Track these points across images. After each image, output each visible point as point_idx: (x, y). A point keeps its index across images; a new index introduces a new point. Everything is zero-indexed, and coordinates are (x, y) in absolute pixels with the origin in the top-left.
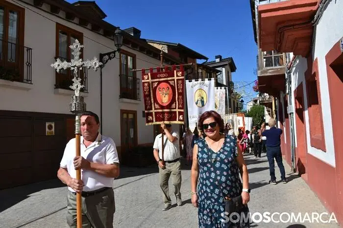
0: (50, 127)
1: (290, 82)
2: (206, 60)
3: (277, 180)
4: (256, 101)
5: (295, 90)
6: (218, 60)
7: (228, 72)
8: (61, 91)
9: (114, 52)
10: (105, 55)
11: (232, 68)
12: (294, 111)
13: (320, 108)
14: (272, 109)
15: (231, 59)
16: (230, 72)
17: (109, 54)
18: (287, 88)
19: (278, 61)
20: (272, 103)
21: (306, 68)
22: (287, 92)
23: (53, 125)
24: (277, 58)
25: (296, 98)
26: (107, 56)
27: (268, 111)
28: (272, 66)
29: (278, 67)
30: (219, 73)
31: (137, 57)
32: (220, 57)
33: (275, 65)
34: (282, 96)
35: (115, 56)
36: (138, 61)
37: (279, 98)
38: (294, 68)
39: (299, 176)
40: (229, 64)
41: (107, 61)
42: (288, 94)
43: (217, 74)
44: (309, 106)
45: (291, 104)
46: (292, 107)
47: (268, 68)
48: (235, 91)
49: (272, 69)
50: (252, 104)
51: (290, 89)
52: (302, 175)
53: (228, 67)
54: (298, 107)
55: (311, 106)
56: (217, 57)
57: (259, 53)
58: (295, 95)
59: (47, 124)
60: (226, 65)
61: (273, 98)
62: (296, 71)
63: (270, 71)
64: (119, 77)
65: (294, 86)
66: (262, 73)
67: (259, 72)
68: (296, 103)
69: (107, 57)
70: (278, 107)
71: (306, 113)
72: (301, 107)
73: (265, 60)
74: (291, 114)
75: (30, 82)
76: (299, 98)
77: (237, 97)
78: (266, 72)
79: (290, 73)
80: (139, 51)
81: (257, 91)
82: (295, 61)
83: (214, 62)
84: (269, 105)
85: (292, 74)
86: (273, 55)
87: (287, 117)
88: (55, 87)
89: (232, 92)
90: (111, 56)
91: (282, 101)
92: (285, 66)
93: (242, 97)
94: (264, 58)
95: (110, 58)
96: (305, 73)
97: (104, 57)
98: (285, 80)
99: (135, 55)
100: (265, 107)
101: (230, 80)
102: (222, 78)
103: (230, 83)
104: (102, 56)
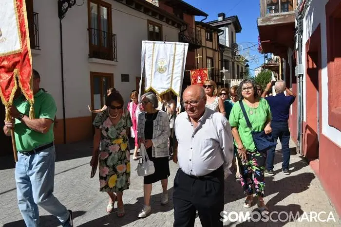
1: (302, 32)
2: (205, 17)
6: (220, 19)
7: (232, 33)
10: (64, 1)
11: (238, 28)
12: (304, 72)
14: (279, 73)
15: (236, 17)
16: (234, 31)
17: (68, 1)
18: (297, 41)
20: (279, 66)
22: (297, 47)
25: (308, 53)
26: (66, 3)
27: (275, 77)
29: (286, 13)
30: (222, 33)
32: (224, 15)
35: (75, 2)
40: (233, 22)
41: (67, 10)
42: (298, 49)
43: (219, 34)
45: (300, 62)
46: (302, 68)
48: (238, 53)
49: (277, 16)
50: (260, 70)
51: (301, 41)
53: (232, 26)
54: (311, 67)
56: (219, 15)
58: (307, 49)
60: (230, 24)
61: (279, 59)
63: (274, 18)
65: (305, 38)
66: (264, 21)
67: (260, 20)
68: (308, 61)
69: (66, 5)
70: (285, 71)
72: (315, 66)
74: (299, 76)
76: (314, 53)
77: (241, 60)
78: (269, 19)
79: (301, 18)
83: (217, 21)
84: (276, 70)
85: (304, 19)
87: (295, 81)
91: (290, 62)
92: (295, 10)
95: (70, 6)
97: (64, 5)
99: (111, 5)
100: (273, 73)
101: (235, 42)
102: (225, 39)
103: (234, 45)
104: (61, 4)
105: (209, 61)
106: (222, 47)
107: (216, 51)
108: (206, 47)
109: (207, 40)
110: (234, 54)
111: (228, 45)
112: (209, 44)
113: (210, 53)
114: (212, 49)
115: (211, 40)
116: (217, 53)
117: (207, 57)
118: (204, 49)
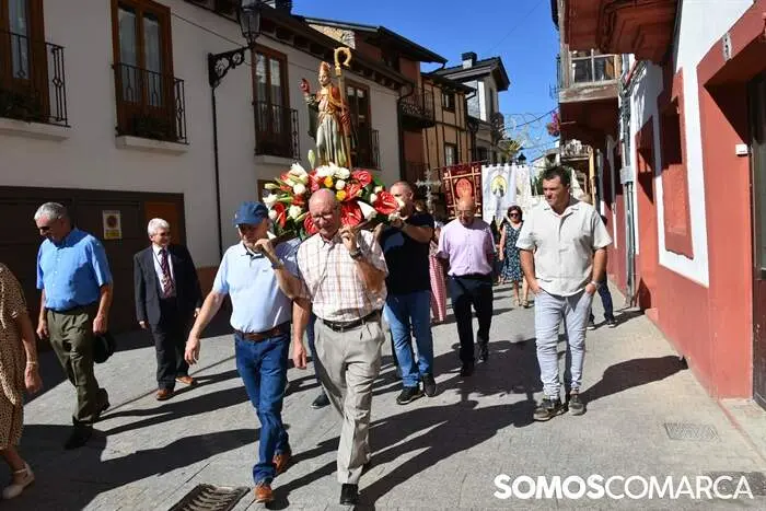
0: (112, 222)
1: (628, 116)
2: (441, 65)
3: (596, 322)
4: (551, 157)
5: (638, 133)
6: (468, 64)
7: (491, 91)
8: (131, 140)
9: (241, 51)
10: (220, 56)
11: (501, 81)
12: (634, 178)
13: (685, 171)
14: (588, 174)
15: (499, 61)
16: (495, 90)
17: (229, 55)
18: (622, 130)
19: (603, 70)
20: (588, 161)
21: (660, 87)
22: (621, 137)
23: (118, 216)
24: (601, 63)
25: (639, 151)
26: (224, 59)
27: (579, 179)
28: (590, 79)
29: (603, 82)
30: (472, 94)
31: (290, 59)
32: (473, 56)
33: (598, 78)
34: (610, 146)
35: (243, 60)
36: (292, 71)
37: (604, 151)
38: (637, 86)
39: (642, 312)
40: (493, 71)
41: (225, 72)
42: (623, 141)
43: (467, 96)
44: (665, 166)
45: (628, 163)
46: (630, 171)
47: (582, 85)
48: (507, 135)
49: (590, 87)
50: (543, 164)
51: (628, 130)
52: (646, 311)
53: (490, 79)
54: (643, 170)
55: (667, 168)
56: (465, 57)
57: (562, 52)
58: (637, 144)
59: (105, 216)
60: (487, 74)
61: (590, 149)
62: (639, 93)
63: (586, 91)
64: (252, 107)
65: (635, 125)
66: (568, 95)
67: (562, 94)
68: (638, 162)
69: (225, 62)
70: (601, 170)
71: (658, 182)
72: (649, 170)
73: (574, 65)
74: (627, 184)
75: (63, 123)
76: (645, 151)
77: (511, 147)
78: (576, 93)
79: (627, 95)
80: (294, 47)
81: (555, 135)
82: (639, 72)
83: (459, 69)
84: (582, 167)
85: (632, 98)
86: (592, 57)
87: (619, 190)
88: (116, 132)
89: (501, 138)
90: (234, 59)
91: (610, 157)
92: (618, 79)
93: (522, 149)
94: (574, 62)
95: (233, 65)
96: (659, 98)
97: (219, 62)
98: (618, 111)
99: (285, 56)
100: (573, 171)
101: (496, 111)
102: (479, 107)
103: (495, 118)
104: (212, 60)
105: (450, 151)
106: (473, 123)
107: (461, 130)
108: (443, 124)
109: (444, 108)
110: (497, 136)
111: (483, 117)
112: (449, 118)
113: (451, 136)
114: (455, 127)
115: (452, 109)
116: (463, 135)
117: (446, 144)
118: (440, 128)
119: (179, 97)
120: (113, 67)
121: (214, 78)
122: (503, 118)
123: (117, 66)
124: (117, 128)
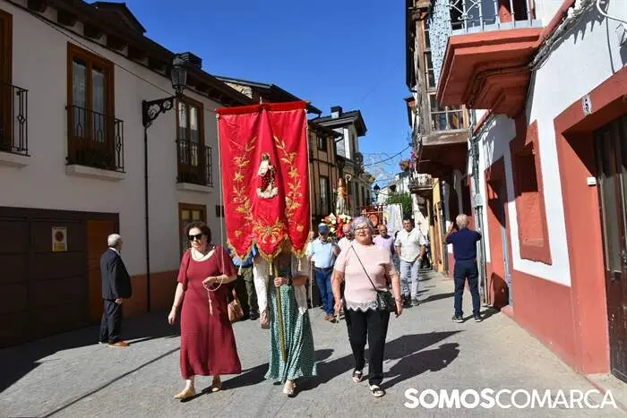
0: (59, 237)
1: (477, 157)
2: (317, 115)
4: (393, 188)
5: (488, 169)
6: (335, 115)
7: (353, 138)
8: (78, 168)
9: (171, 99)
10: (153, 103)
11: (360, 129)
12: (484, 204)
13: (542, 196)
14: (432, 200)
15: (359, 113)
16: (356, 135)
17: (160, 102)
18: (470, 167)
20: (432, 190)
22: (470, 172)
23: (64, 232)
26: (156, 105)
28: (445, 128)
30: (340, 138)
31: (205, 107)
32: (340, 109)
34: (456, 179)
35: (172, 106)
36: (207, 115)
37: (450, 183)
38: (486, 134)
40: (354, 122)
41: (157, 115)
42: (472, 175)
43: (336, 140)
44: (518, 194)
46: (481, 197)
47: (439, 132)
48: (366, 170)
49: (445, 134)
50: (386, 192)
51: (476, 167)
53: (352, 127)
54: (491, 197)
55: (520, 195)
56: (334, 110)
58: (486, 176)
59: (54, 232)
60: (350, 123)
62: (489, 139)
63: (444, 137)
64: (175, 144)
65: (485, 161)
66: (430, 140)
68: (488, 191)
69: (156, 108)
70: (446, 198)
71: (511, 207)
75: (24, 152)
76: (495, 183)
77: (370, 180)
78: (435, 138)
79: (476, 140)
80: (208, 98)
82: (488, 123)
83: (329, 119)
85: (481, 143)
86: (447, 112)
88: (67, 162)
89: (362, 172)
90: (165, 105)
92: (467, 127)
94: (432, 114)
95: (163, 110)
96: (511, 142)
97: (151, 108)
98: (467, 152)
99: (202, 104)
102: (344, 148)
103: (357, 156)
104: (146, 105)
105: (323, 182)
106: (340, 159)
107: (332, 166)
108: (318, 160)
109: (319, 149)
110: (359, 171)
111: (348, 156)
112: (322, 156)
113: (324, 170)
114: (327, 163)
115: (325, 149)
116: (334, 169)
117: (321, 176)
118: (315, 163)
119: (118, 135)
120: (66, 108)
121: (147, 120)
122: (362, 157)
123: (70, 108)
124: (67, 158)
